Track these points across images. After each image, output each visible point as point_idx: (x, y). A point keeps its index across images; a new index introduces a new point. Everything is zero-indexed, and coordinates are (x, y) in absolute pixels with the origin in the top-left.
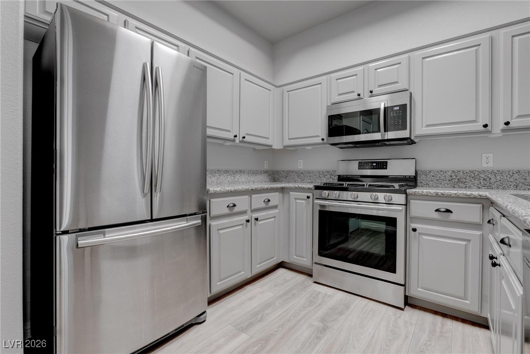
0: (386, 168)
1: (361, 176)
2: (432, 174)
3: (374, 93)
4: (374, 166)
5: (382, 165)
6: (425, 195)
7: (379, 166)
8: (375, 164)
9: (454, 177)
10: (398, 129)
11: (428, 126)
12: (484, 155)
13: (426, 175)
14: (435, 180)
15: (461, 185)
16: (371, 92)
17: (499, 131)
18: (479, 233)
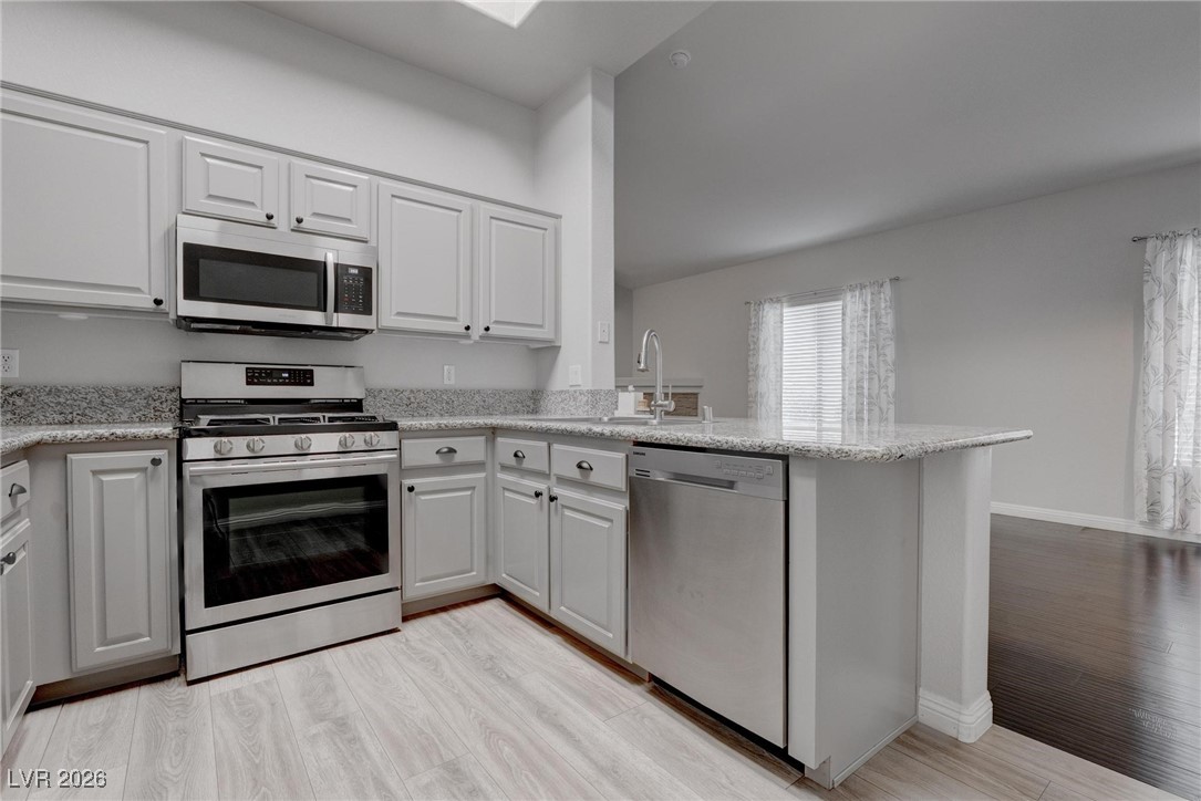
0: (312, 384)
1: (245, 400)
2: (383, 395)
3: (303, 225)
4: (285, 378)
5: (304, 377)
6: (424, 430)
7: (295, 379)
8: (287, 375)
9: (413, 400)
10: (356, 312)
11: (399, 314)
12: (446, 367)
13: (375, 397)
14: (388, 406)
15: (422, 412)
16: (299, 221)
17: (478, 338)
18: (483, 475)
